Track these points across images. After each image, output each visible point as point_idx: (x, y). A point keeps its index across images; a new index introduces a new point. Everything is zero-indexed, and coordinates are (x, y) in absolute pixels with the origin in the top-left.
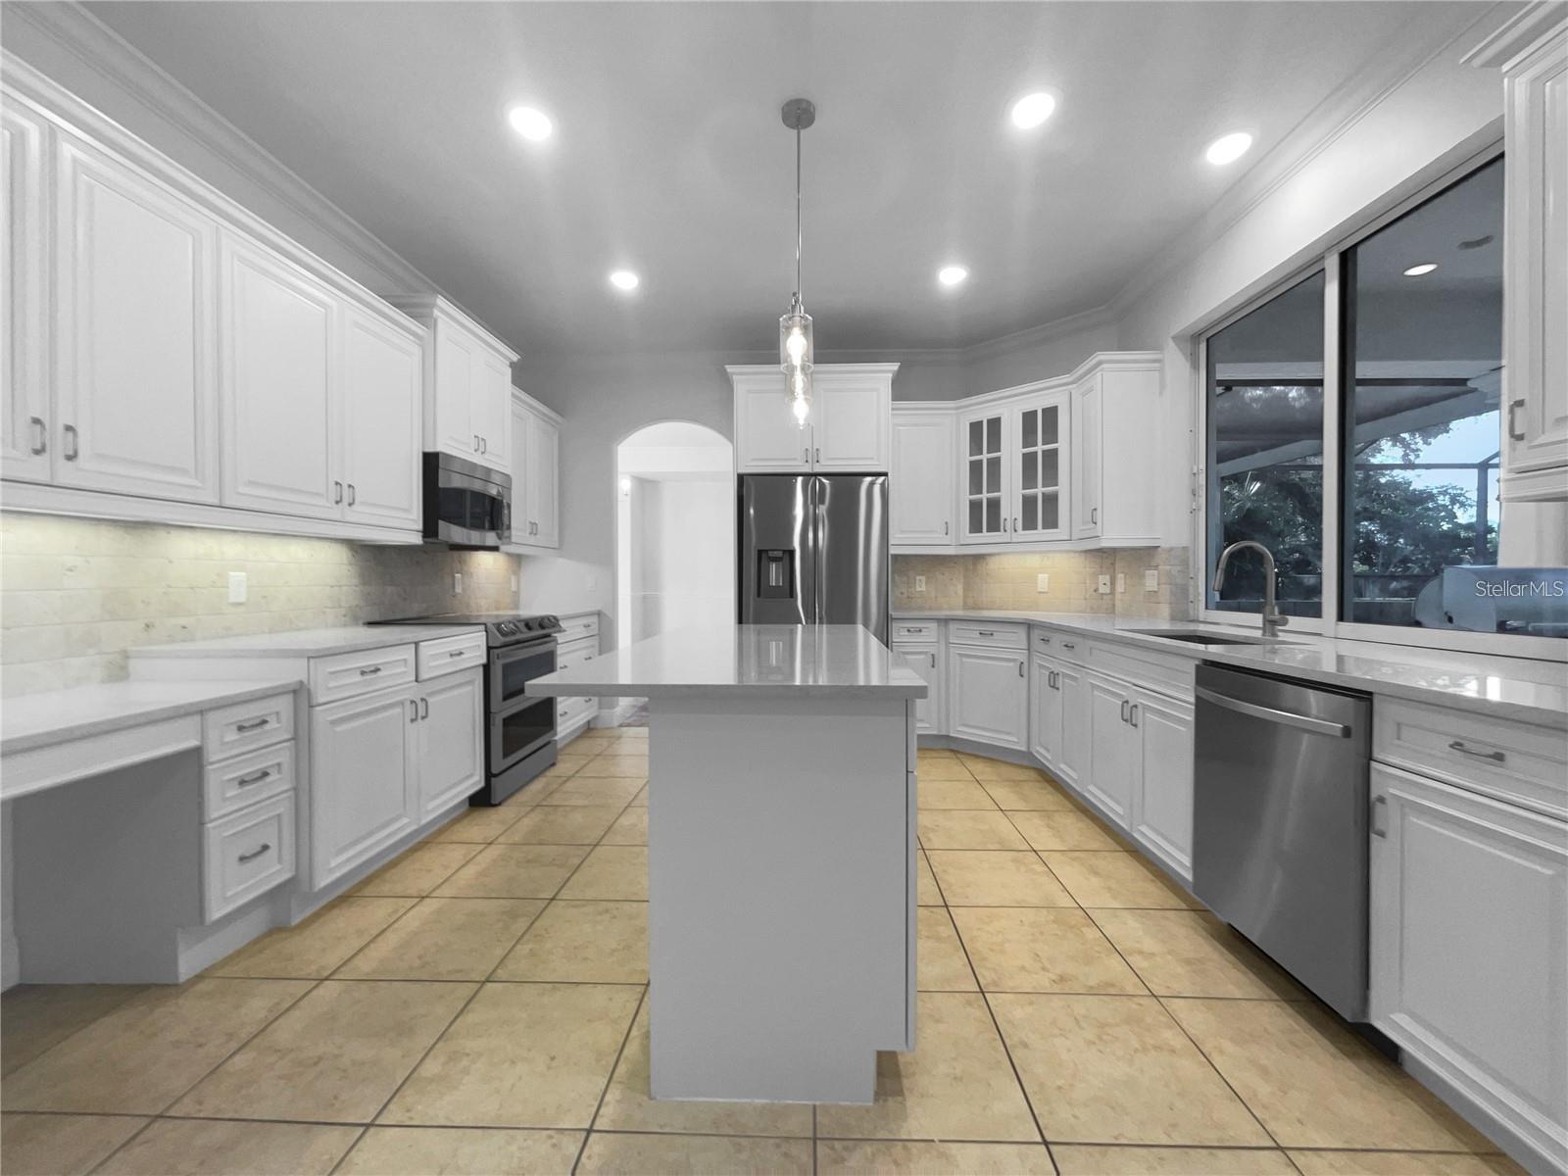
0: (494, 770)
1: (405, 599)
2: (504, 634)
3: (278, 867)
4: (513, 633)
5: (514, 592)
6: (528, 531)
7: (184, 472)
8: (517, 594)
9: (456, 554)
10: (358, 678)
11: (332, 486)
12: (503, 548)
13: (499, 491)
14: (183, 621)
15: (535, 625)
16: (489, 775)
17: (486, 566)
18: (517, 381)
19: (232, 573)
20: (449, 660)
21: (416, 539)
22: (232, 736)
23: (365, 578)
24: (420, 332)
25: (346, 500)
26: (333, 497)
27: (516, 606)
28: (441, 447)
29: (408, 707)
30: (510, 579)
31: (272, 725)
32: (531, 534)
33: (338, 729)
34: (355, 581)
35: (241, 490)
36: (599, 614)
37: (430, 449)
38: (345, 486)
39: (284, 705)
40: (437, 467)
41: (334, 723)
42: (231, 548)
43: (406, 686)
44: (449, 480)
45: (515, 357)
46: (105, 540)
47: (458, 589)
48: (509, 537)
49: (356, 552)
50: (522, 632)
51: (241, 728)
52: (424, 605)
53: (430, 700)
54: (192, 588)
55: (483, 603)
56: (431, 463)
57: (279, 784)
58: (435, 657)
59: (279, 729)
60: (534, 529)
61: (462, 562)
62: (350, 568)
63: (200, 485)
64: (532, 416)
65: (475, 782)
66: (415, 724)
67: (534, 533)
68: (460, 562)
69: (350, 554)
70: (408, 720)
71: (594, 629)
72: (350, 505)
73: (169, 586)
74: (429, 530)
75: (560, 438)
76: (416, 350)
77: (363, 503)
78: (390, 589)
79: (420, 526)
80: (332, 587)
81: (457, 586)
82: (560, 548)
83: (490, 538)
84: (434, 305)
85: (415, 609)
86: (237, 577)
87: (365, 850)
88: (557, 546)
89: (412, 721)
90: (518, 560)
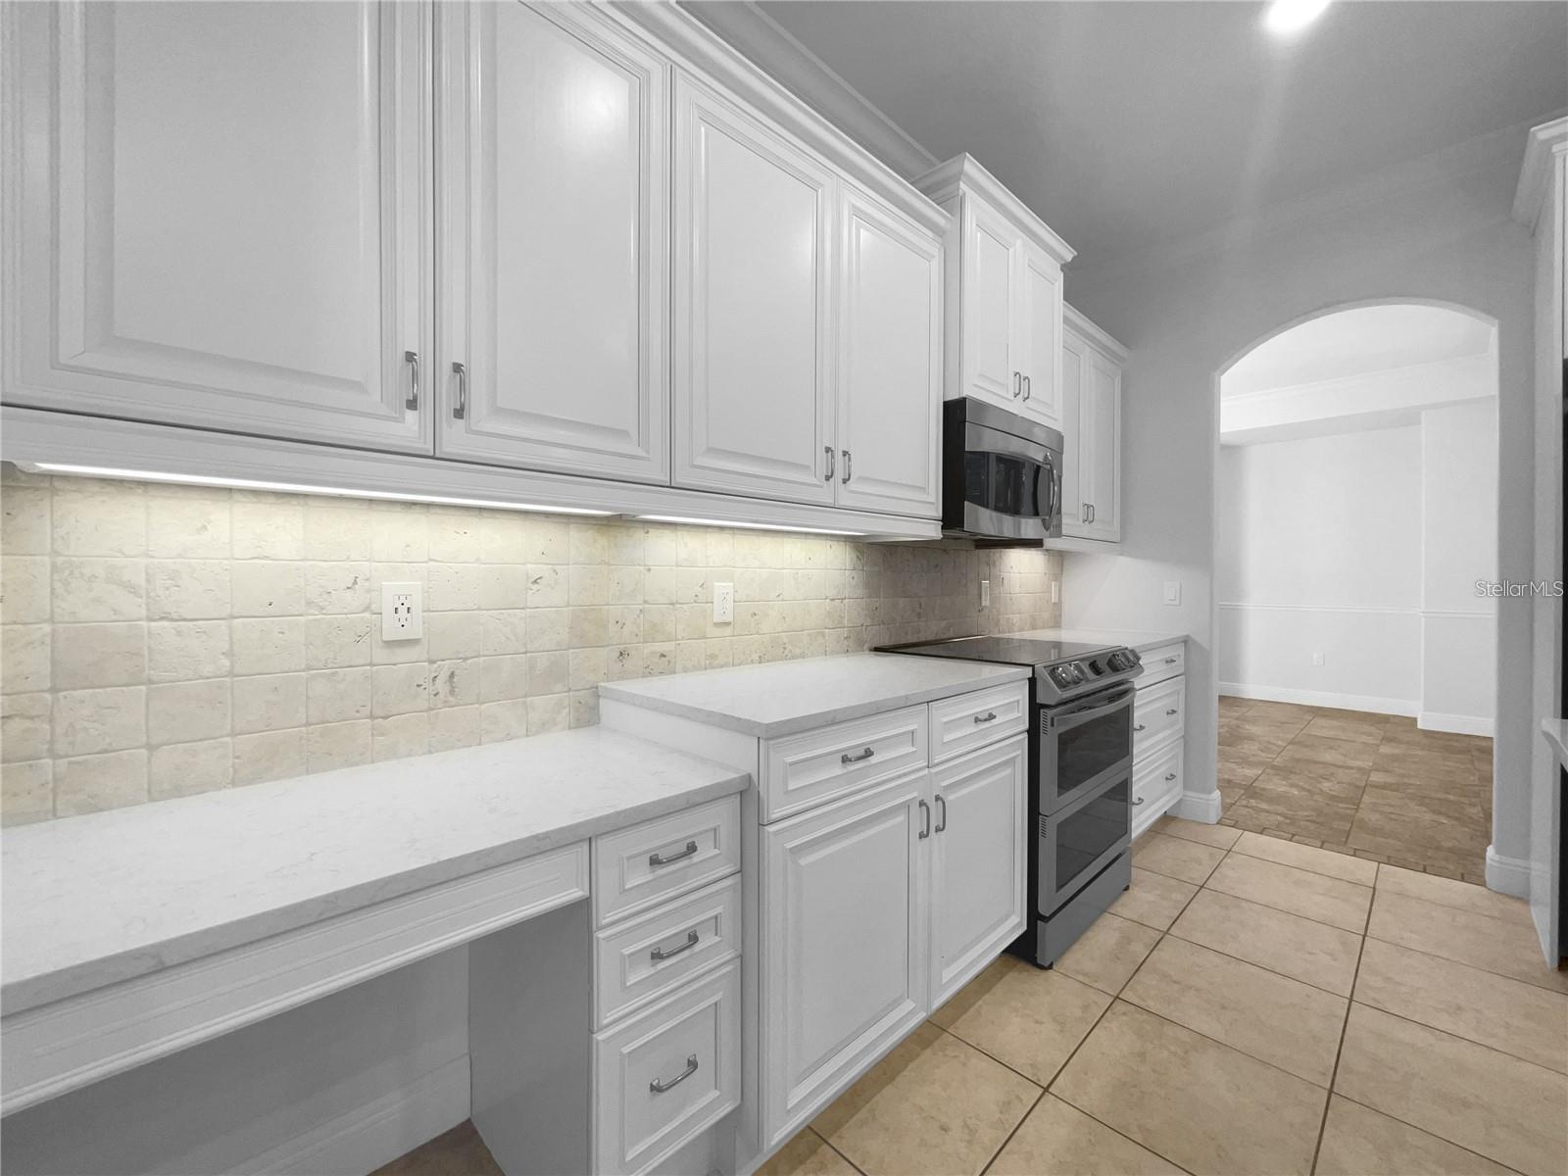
0: (1044, 909)
1: (919, 615)
2: (1063, 684)
3: (714, 1094)
4: (1076, 682)
5: (1055, 604)
6: (1081, 517)
7: (621, 434)
8: (1058, 605)
9: (983, 553)
10: (838, 770)
11: (821, 452)
12: (1049, 543)
13: (1046, 457)
14: (659, 647)
15: (1102, 665)
16: (1034, 915)
17: (1021, 568)
18: (1069, 296)
19: (717, 584)
20: (972, 729)
21: (933, 531)
22: (641, 876)
23: (872, 588)
24: (941, 221)
25: (839, 475)
26: (823, 471)
27: (1057, 623)
28: (969, 391)
29: (915, 808)
30: (1049, 587)
31: (705, 851)
32: (1084, 521)
33: (804, 861)
34: (860, 592)
35: (698, 461)
36: (1186, 641)
37: (953, 396)
38: (839, 455)
39: (723, 816)
40: (964, 421)
41: (797, 851)
42: (716, 550)
43: (913, 777)
44: (980, 440)
45: (1069, 254)
46: (575, 543)
47: (986, 602)
48: (1059, 525)
49: (862, 553)
50: (1088, 680)
51: (655, 861)
52: (943, 624)
53: (950, 798)
54: (672, 604)
55: (1016, 618)
56: (955, 414)
57: (716, 955)
58: (950, 725)
59: (714, 861)
60: (1089, 514)
61: (991, 564)
62: (854, 573)
63: (644, 454)
64: (1088, 349)
65: (1014, 925)
66: (925, 841)
67: (1088, 520)
68: (988, 564)
69: (854, 556)
70: (915, 836)
71: (1179, 666)
72: (845, 481)
73: (645, 602)
74: (952, 517)
75: (1124, 378)
76: (935, 250)
77: (863, 479)
78: (902, 602)
79: (937, 511)
80: (833, 600)
81: (983, 598)
82: (1123, 541)
83: (1029, 527)
84: (959, 175)
85: (930, 630)
86: (721, 588)
87: (848, 1065)
88: (1117, 538)
89: (922, 836)
90: (1060, 559)
